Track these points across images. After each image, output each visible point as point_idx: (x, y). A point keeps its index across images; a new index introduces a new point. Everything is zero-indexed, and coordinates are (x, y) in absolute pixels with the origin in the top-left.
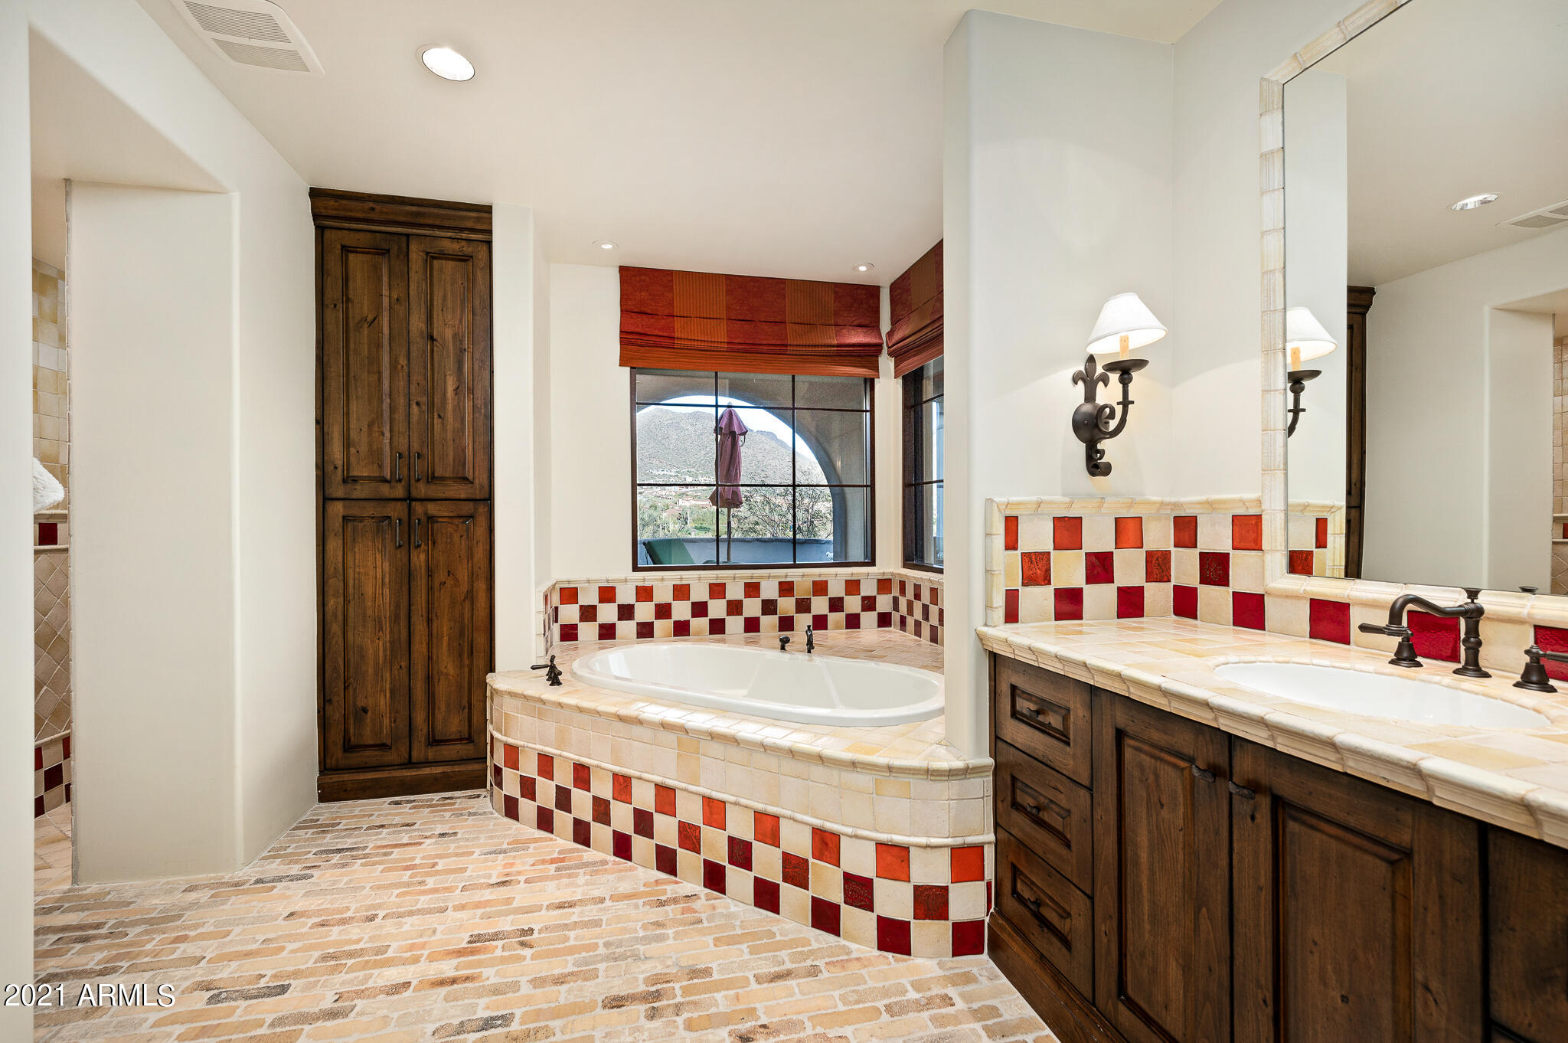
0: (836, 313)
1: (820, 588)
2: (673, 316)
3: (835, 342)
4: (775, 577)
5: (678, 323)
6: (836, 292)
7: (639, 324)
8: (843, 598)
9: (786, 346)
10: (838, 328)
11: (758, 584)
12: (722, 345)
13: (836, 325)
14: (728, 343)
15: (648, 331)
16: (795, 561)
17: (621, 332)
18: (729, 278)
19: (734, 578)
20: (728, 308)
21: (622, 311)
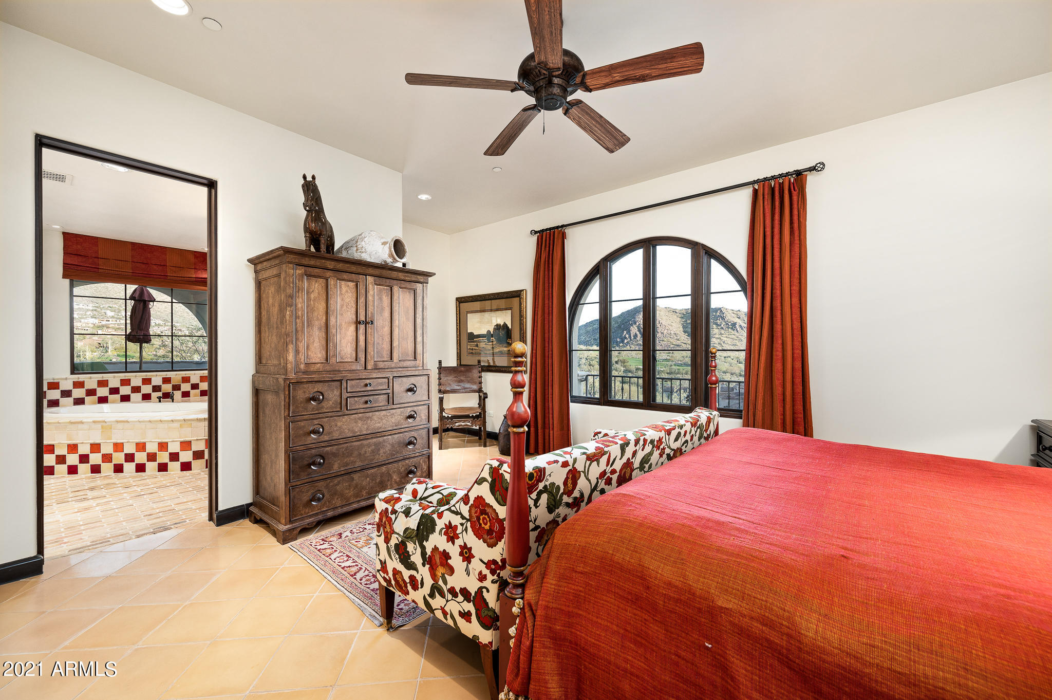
0: (195, 264)
1: (186, 380)
2: (98, 258)
3: (194, 276)
4: (160, 375)
5: (101, 262)
6: (195, 255)
7: (74, 260)
8: (199, 384)
9: (167, 276)
10: (196, 270)
11: (151, 379)
12: (129, 273)
13: (195, 269)
14: (132, 273)
15: (82, 264)
16: (172, 368)
17: (64, 263)
18: (133, 244)
19: (136, 376)
20: (132, 256)
21: (64, 253)
